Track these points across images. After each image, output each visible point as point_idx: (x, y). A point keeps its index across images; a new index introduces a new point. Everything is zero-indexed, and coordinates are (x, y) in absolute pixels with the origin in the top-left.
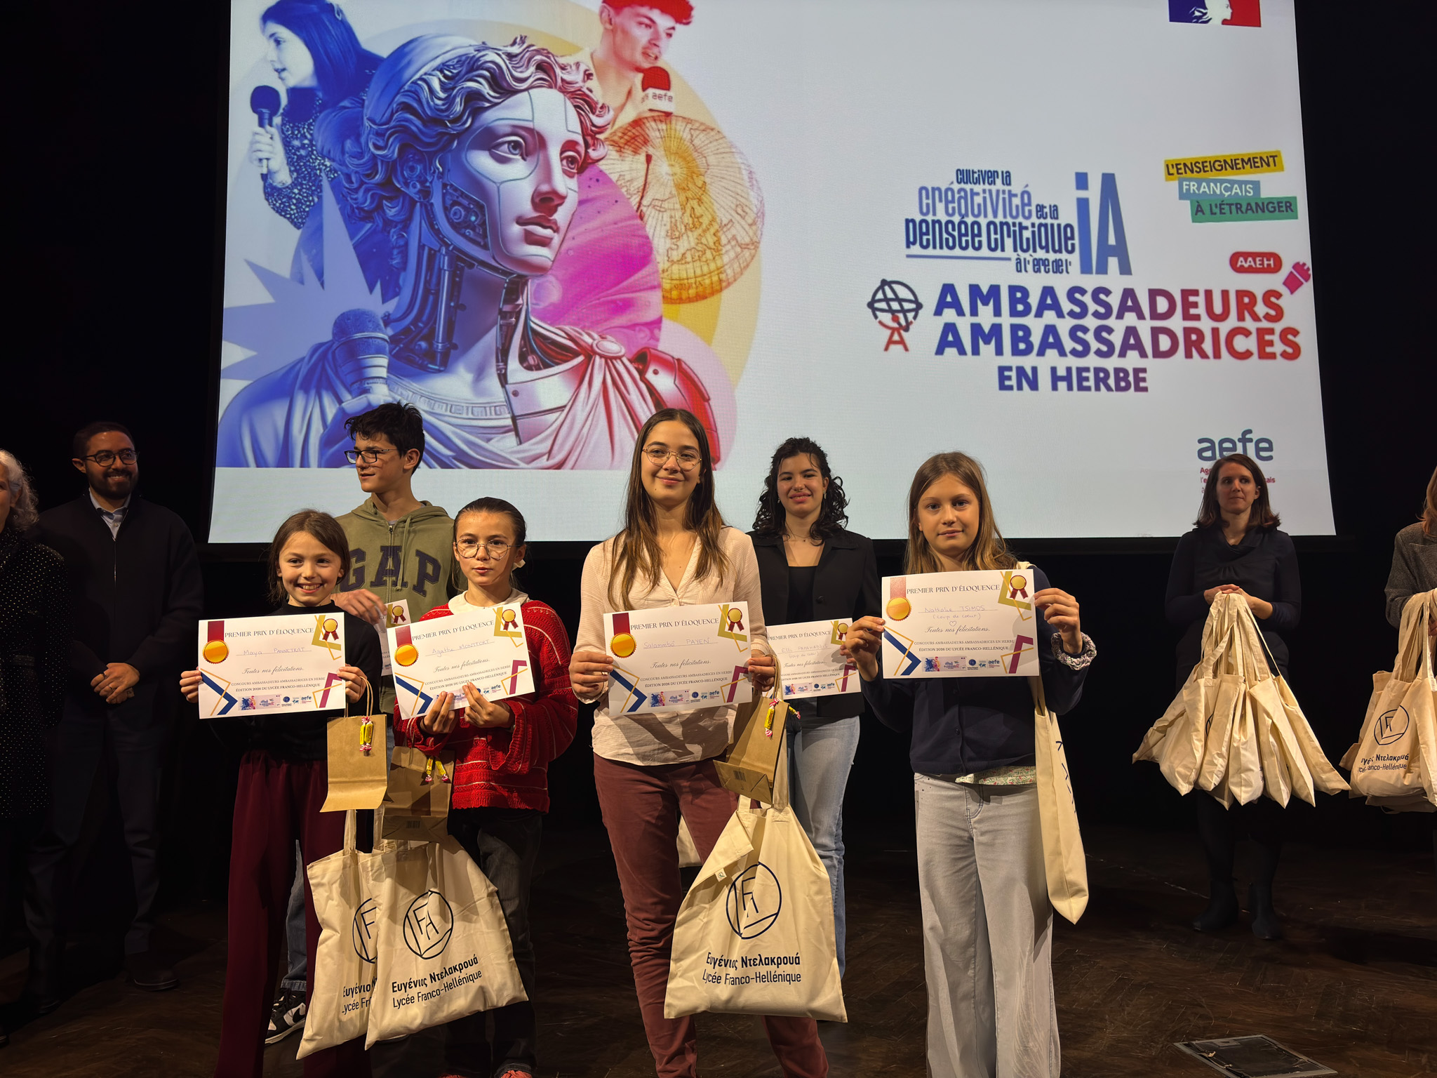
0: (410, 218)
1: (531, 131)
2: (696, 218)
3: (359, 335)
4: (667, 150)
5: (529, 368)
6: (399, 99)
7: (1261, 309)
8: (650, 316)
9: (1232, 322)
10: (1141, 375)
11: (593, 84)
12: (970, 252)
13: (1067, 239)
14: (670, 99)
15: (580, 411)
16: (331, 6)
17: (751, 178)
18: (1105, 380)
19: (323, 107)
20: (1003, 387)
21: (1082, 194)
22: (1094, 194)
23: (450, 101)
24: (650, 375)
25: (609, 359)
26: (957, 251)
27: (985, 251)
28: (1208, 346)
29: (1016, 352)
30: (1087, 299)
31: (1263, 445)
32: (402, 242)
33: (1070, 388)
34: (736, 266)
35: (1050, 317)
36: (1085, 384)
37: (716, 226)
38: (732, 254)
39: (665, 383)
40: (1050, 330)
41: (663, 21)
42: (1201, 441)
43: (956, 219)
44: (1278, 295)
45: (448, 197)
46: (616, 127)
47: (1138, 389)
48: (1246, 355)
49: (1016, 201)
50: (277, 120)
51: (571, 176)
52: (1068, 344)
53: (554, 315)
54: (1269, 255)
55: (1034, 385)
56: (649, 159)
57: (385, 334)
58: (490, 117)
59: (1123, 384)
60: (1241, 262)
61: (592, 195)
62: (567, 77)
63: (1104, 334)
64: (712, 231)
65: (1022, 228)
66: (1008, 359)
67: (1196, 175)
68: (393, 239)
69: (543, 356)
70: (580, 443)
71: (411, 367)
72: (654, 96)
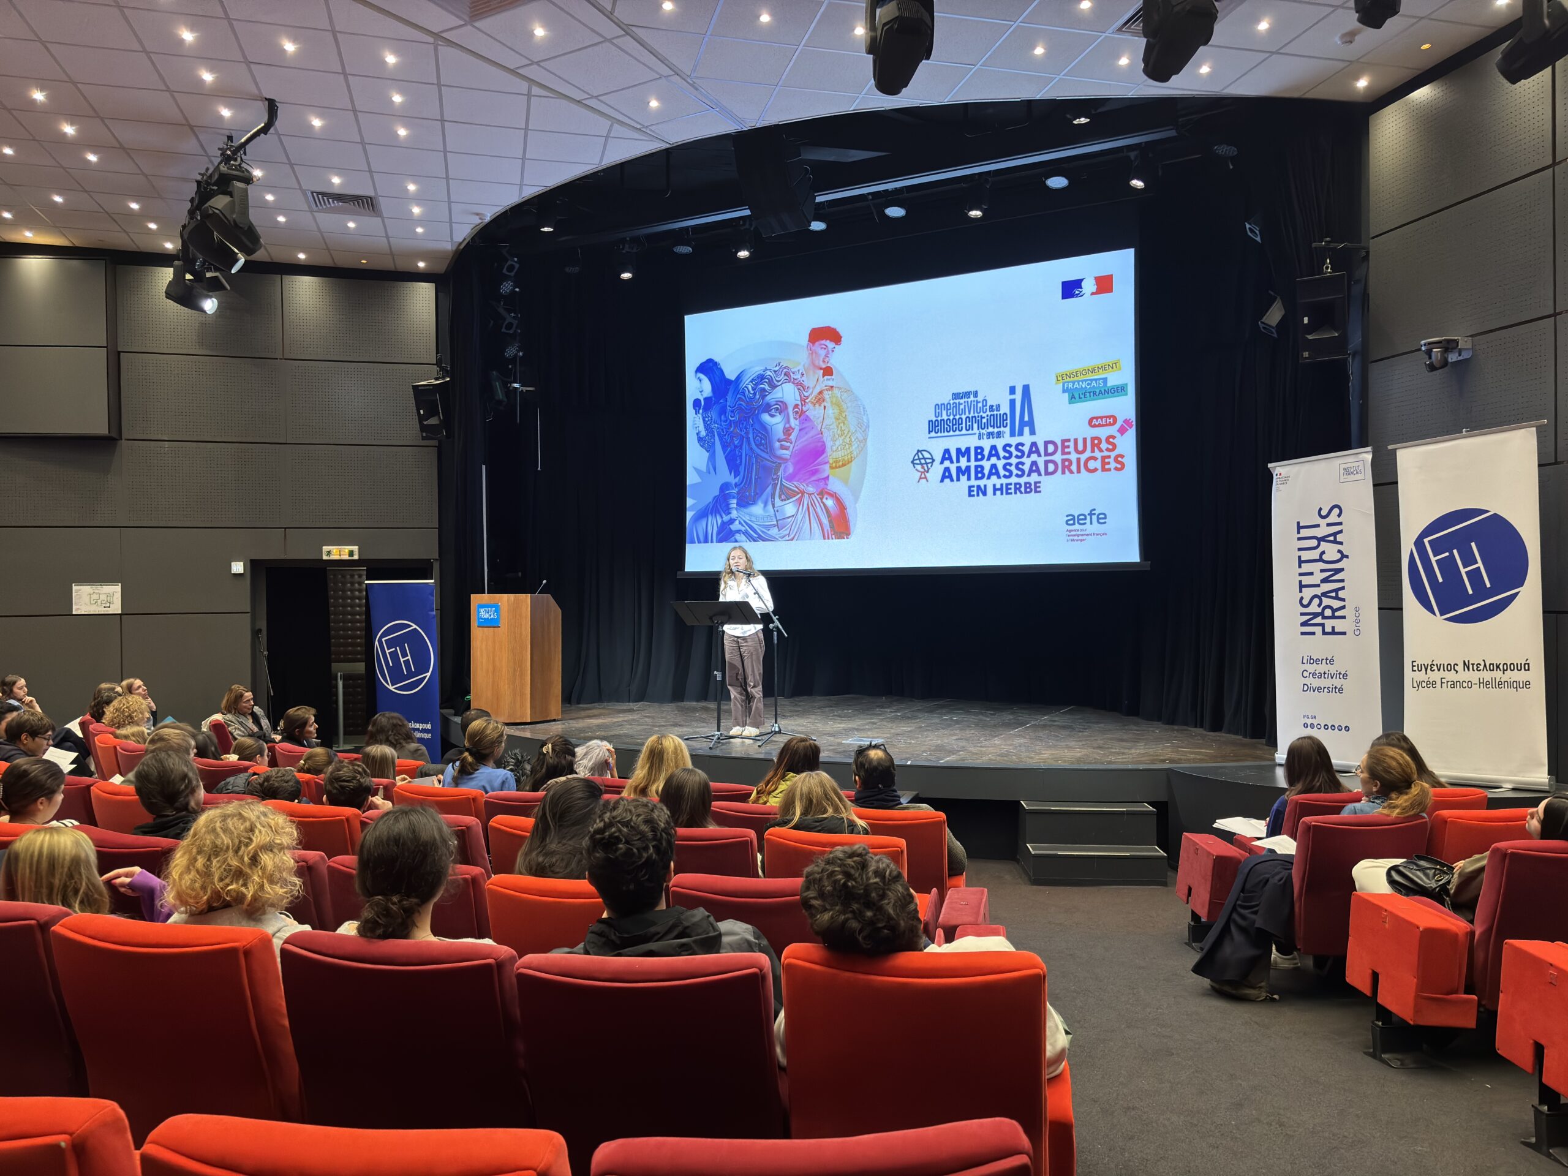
0: (742, 444)
1: (782, 402)
2: (843, 431)
3: (727, 492)
4: (832, 403)
5: (782, 500)
6: (738, 396)
7: (1104, 446)
8: (824, 475)
9: (1088, 454)
10: (1038, 485)
11: (804, 378)
12: (957, 433)
13: (1004, 420)
14: (833, 380)
15: (800, 517)
16: (716, 362)
17: (864, 411)
18: (1019, 489)
19: (714, 404)
20: (970, 495)
21: (1012, 397)
22: (1018, 396)
23: (755, 394)
24: (824, 500)
25: (809, 494)
26: (951, 433)
27: (964, 432)
28: (1074, 467)
29: (977, 478)
30: (1013, 449)
31: (1101, 516)
32: (740, 454)
33: (1002, 494)
34: (858, 450)
35: (994, 460)
36: (1009, 491)
37: (850, 434)
38: (856, 445)
39: (830, 503)
40: (994, 466)
41: (830, 345)
42: (1067, 516)
44: (1114, 437)
45: (754, 434)
46: (813, 394)
47: (1036, 492)
48: (1096, 470)
49: (980, 405)
50: (701, 411)
51: (796, 419)
52: (1002, 472)
53: (790, 478)
54: (1109, 417)
55: (985, 494)
56: (825, 407)
57: (735, 491)
58: (768, 398)
59: (1028, 490)
60: (1094, 422)
61: (804, 426)
62: (795, 377)
63: (1020, 466)
64: (849, 436)
65: (982, 418)
66: (973, 482)
67: (1072, 379)
68: (737, 453)
69: (787, 495)
70: (800, 530)
71: (744, 503)
72: (827, 379)
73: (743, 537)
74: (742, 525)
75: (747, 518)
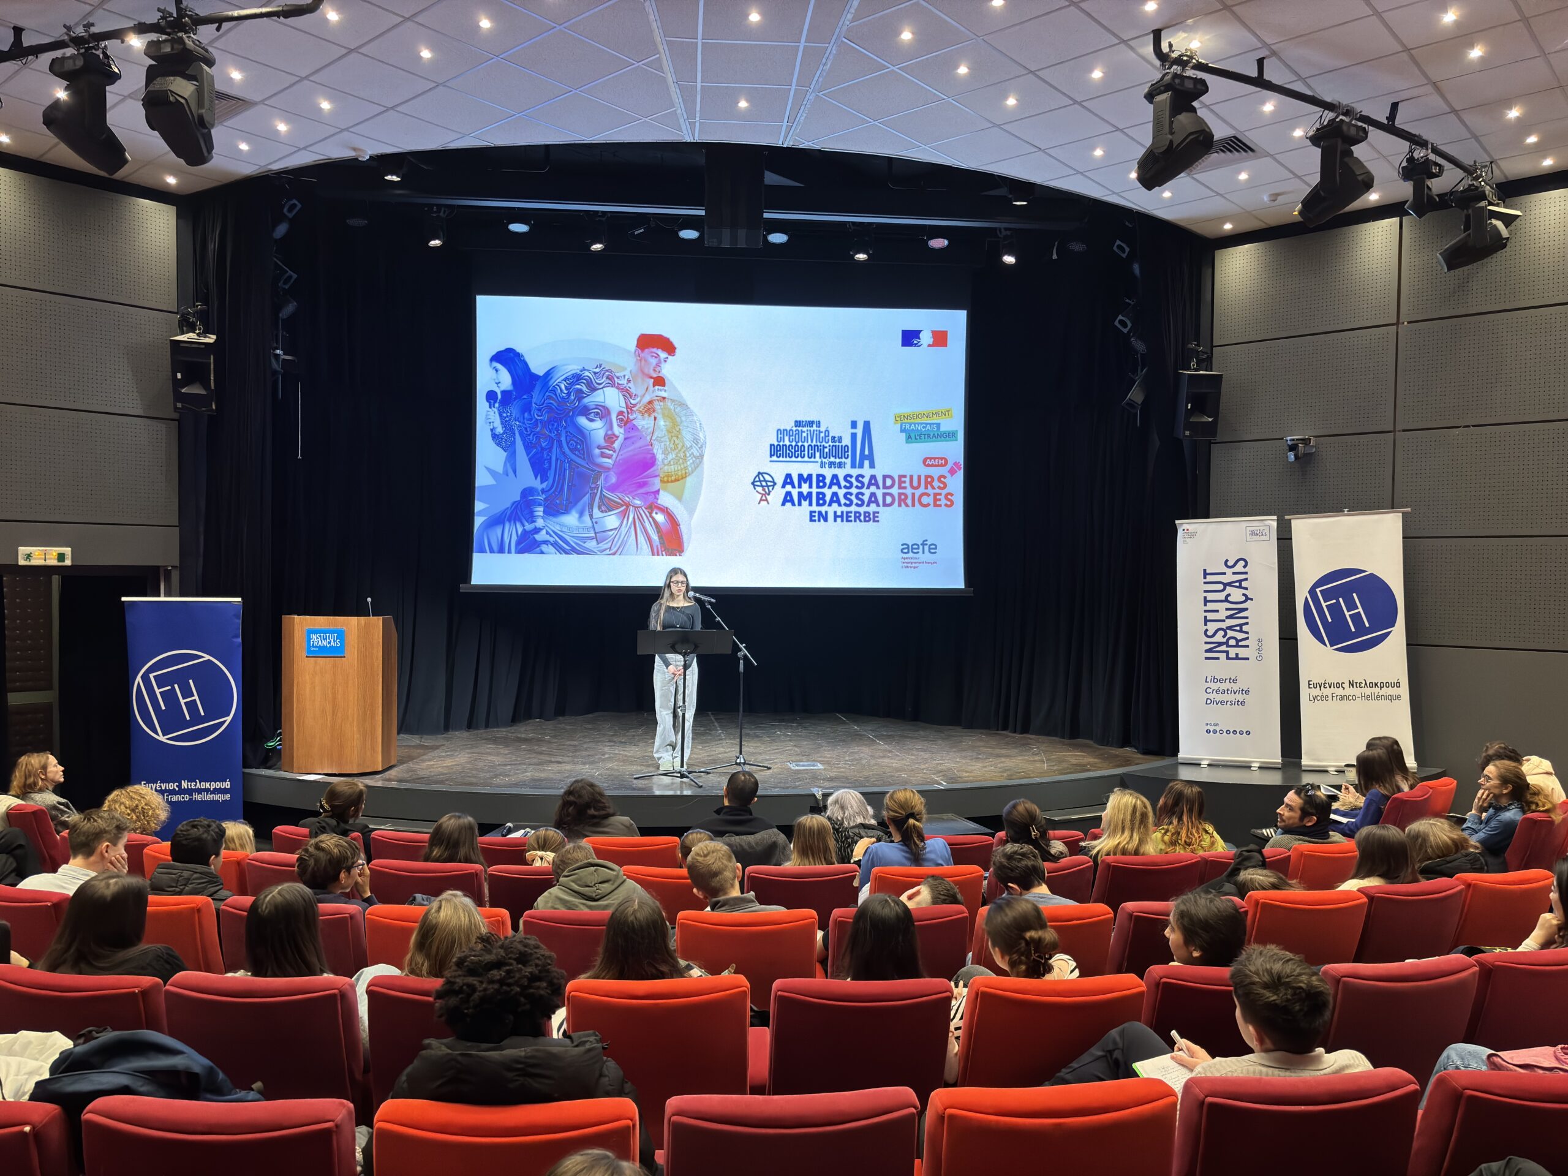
0: (552, 447)
1: (604, 407)
2: (676, 445)
3: (531, 498)
4: (663, 414)
5: (602, 512)
6: (547, 394)
7: (936, 484)
8: (654, 489)
9: (922, 490)
10: (876, 515)
11: (631, 385)
12: (799, 459)
13: (845, 452)
14: (665, 391)
15: (624, 530)
16: (519, 353)
17: (700, 427)
18: (859, 517)
19: (515, 399)
20: (811, 520)
21: (854, 431)
22: (859, 431)
23: (569, 394)
24: (654, 515)
25: (636, 507)
26: (794, 459)
27: (806, 459)
28: (909, 501)
29: (818, 504)
30: (853, 480)
31: (932, 547)
32: (549, 457)
33: (842, 521)
34: (693, 466)
35: (835, 488)
36: (849, 519)
37: (684, 449)
38: (691, 461)
39: (660, 518)
40: (835, 494)
41: (663, 355)
42: (902, 545)
43: (794, 444)
44: (945, 477)
45: (568, 437)
46: (642, 403)
47: (874, 521)
48: (928, 505)
49: (822, 435)
50: (497, 405)
51: (621, 427)
52: (843, 501)
53: (613, 489)
54: (942, 459)
55: (826, 520)
56: (655, 418)
57: (542, 497)
58: (586, 401)
59: (867, 519)
60: (928, 462)
61: (630, 435)
62: (620, 382)
63: (860, 496)
64: (683, 451)
65: (824, 447)
66: (815, 508)
67: (909, 421)
68: (545, 456)
69: (608, 506)
70: (624, 544)
71: (554, 510)
72: (658, 389)
73: (551, 549)
74: (551, 536)
75: (557, 528)
